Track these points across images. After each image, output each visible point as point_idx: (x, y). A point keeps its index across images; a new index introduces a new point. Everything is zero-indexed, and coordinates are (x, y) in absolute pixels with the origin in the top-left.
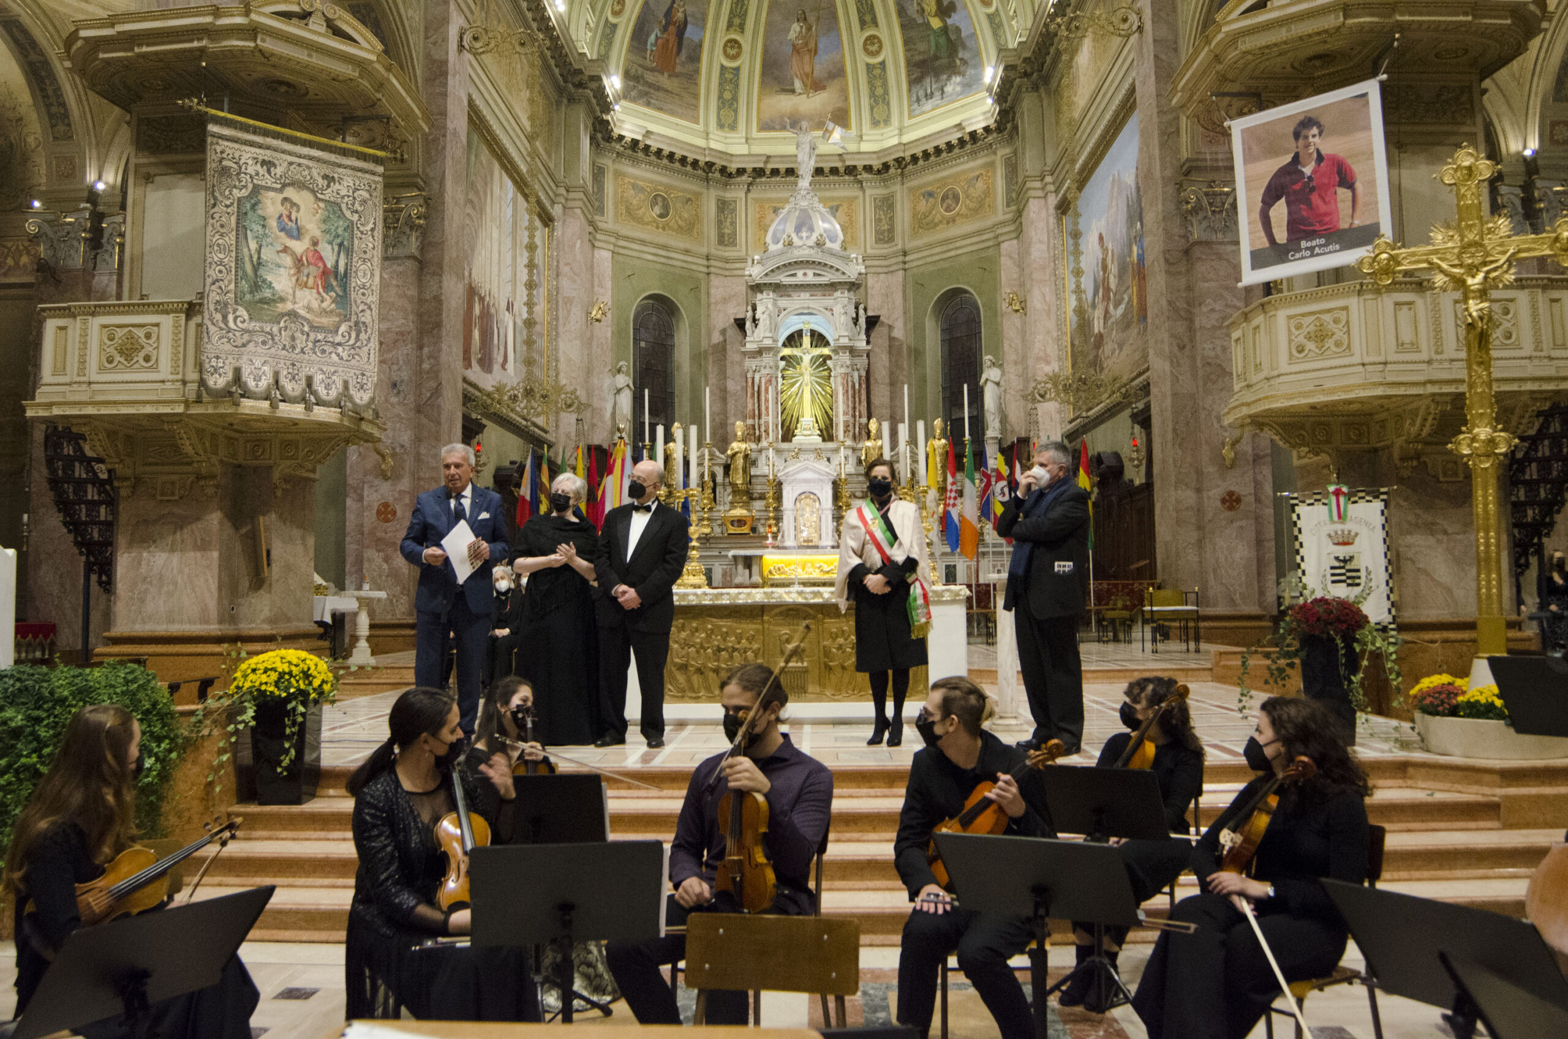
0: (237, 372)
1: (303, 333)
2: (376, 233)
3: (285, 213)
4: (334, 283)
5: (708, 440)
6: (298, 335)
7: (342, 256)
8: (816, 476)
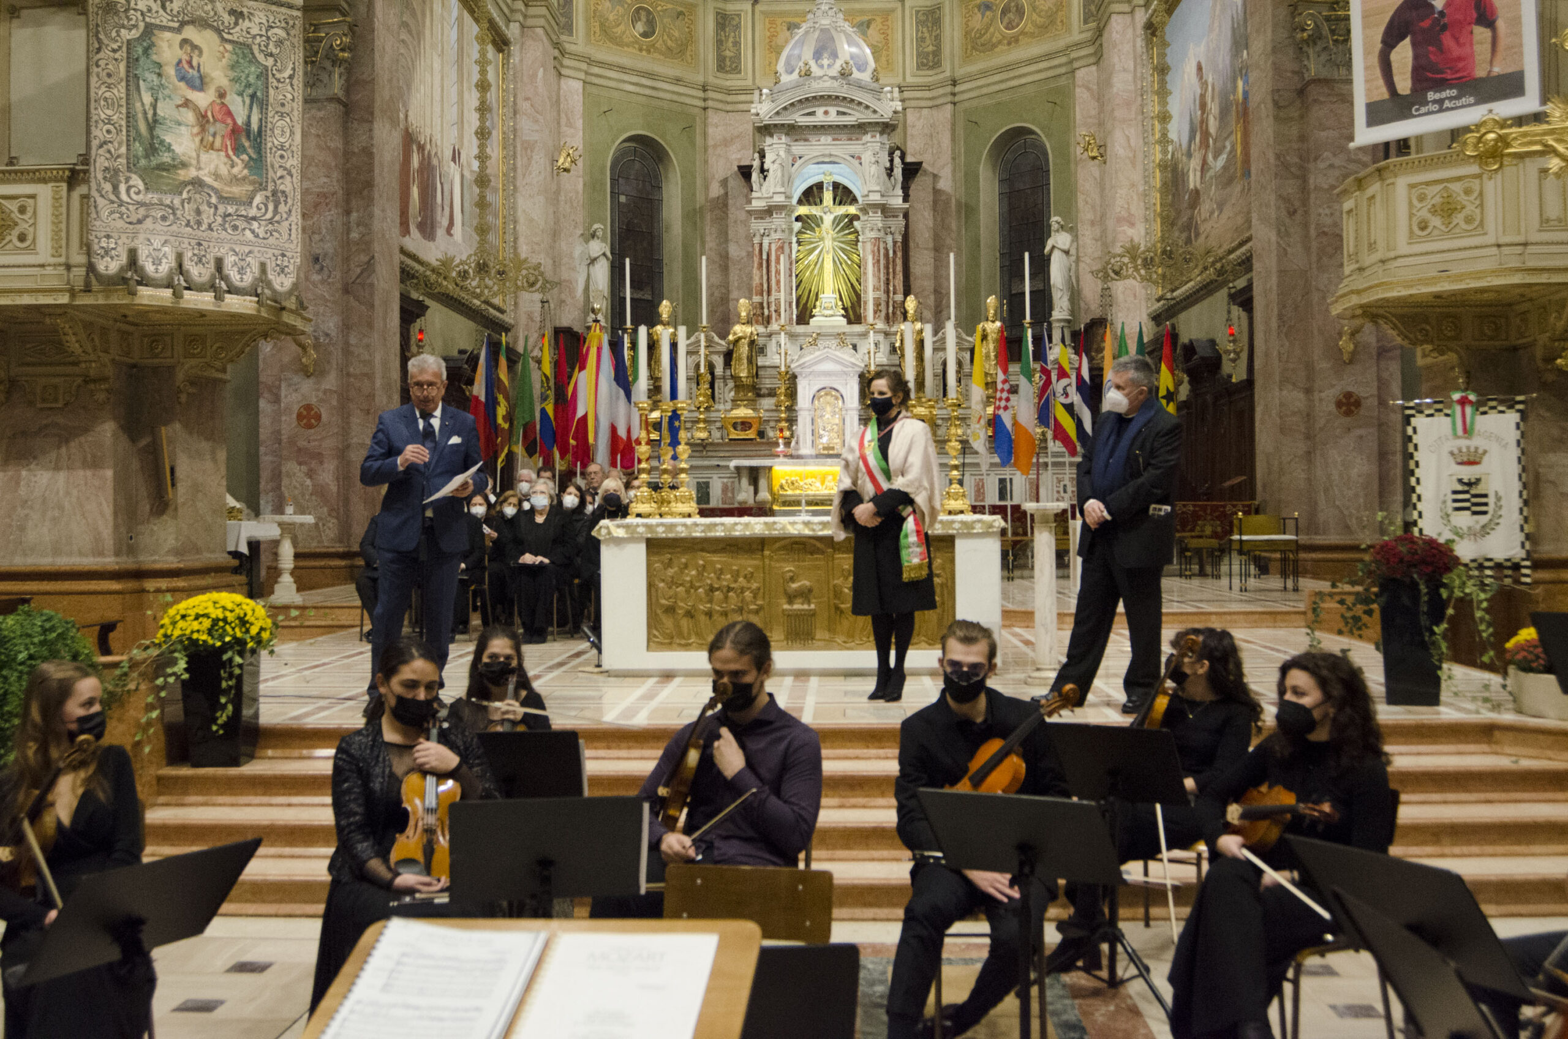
0: (133, 254)
1: (209, 204)
2: (295, 82)
3: (185, 58)
4: (247, 144)
5: (704, 323)
6: (204, 208)
7: (255, 109)
8: (838, 368)
